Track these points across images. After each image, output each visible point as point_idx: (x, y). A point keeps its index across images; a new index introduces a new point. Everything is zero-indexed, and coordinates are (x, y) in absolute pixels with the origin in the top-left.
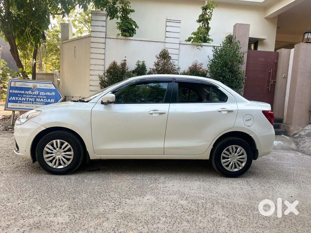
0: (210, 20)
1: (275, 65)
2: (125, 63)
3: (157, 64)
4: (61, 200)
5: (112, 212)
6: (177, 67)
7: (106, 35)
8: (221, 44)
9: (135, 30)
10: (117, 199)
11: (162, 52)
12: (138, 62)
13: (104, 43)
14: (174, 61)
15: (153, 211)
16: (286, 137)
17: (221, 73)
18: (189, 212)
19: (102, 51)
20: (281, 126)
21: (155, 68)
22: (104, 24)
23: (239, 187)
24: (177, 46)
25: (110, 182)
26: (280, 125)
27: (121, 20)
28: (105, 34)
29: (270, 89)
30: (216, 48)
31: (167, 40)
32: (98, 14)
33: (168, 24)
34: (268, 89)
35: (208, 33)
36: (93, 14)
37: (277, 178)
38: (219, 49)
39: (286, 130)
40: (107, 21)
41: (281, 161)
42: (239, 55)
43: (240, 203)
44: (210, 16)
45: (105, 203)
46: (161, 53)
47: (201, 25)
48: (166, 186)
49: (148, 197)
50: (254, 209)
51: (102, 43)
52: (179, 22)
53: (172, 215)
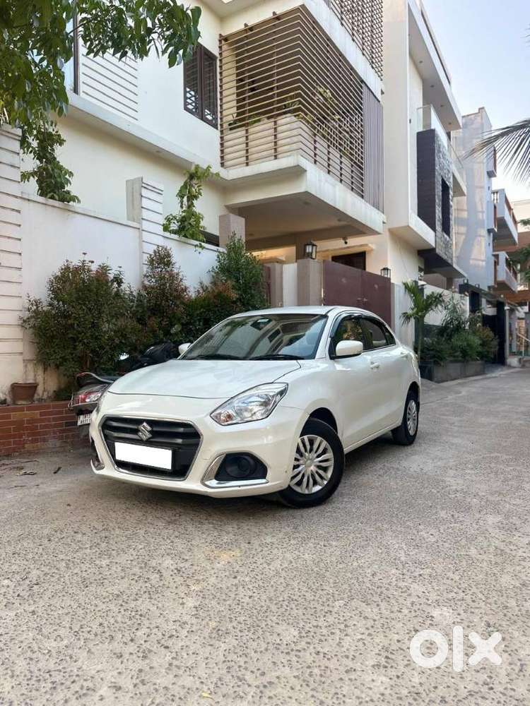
13: (18, 211)
22: (17, 162)
24: (161, 240)
33: (145, 192)
51: (13, 210)
52: (160, 192)
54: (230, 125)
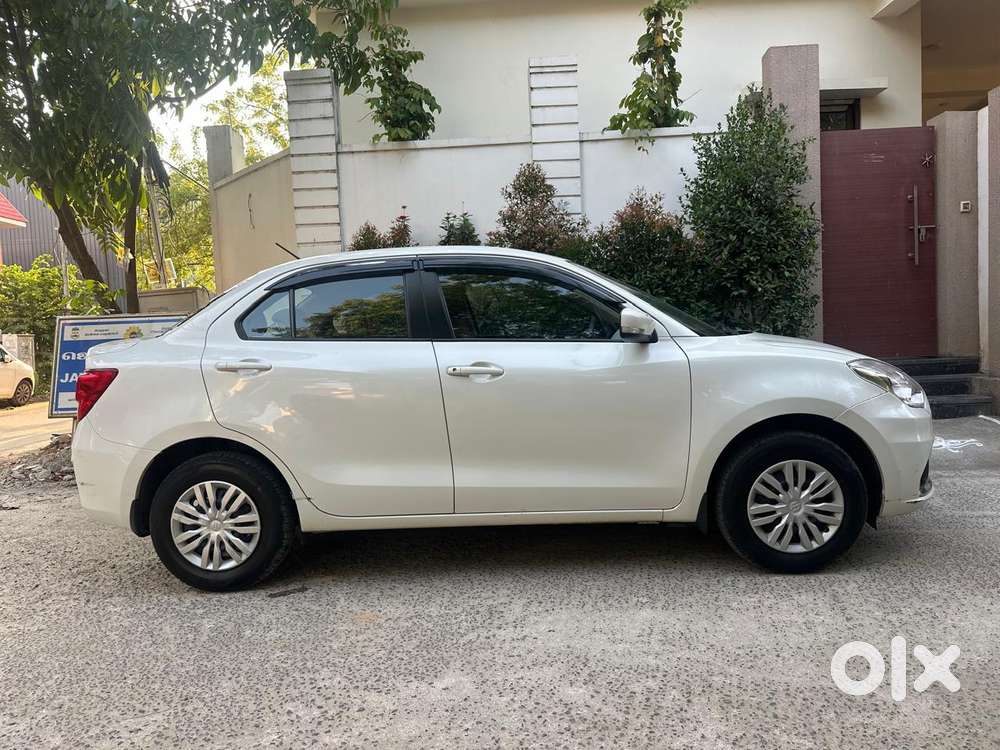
0: (676, 51)
1: (929, 171)
2: (406, 226)
3: (509, 218)
4: (139, 707)
5: (304, 744)
6: (577, 219)
7: (338, 143)
8: (719, 124)
9: (433, 119)
10: (337, 693)
11: (522, 174)
12: (448, 218)
13: (333, 171)
14: (565, 199)
15: (454, 733)
16: (995, 420)
17: (732, 221)
18: (588, 729)
19: (331, 198)
20: (974, 384)
21: (502, 229)
22: (328, 109)
23: (801, 620)
24: (573, 150)
25: (328, 631)
26: (969, 382)
27: (384, 89)
28: (334, 142)
29: (917, 258)
30: (704, 138)
31: (539, 134)
32: (307, 79)
33: (536, 81)
34: (913, 259)
35: (675, 94)
36: (292, 83)
37: (955, 574)
38: (714, 141)
39: (994, 397)
40: (338, 101)
41: (973, 510)
42: (788, 151)
43: (796, 682)
44: (675, 36)
45: (289, 712)
46: (518, 177)
47: (649, 71)
48: (524, 634)
49: (449, 680)
50: (849, 703)
51: (327, 171)
52: (571, 69)
53: (521, 743)
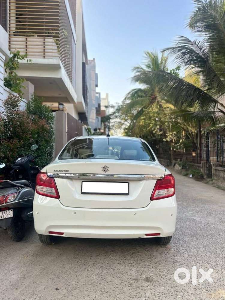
52: (3, 61)
54: (14, 33)
